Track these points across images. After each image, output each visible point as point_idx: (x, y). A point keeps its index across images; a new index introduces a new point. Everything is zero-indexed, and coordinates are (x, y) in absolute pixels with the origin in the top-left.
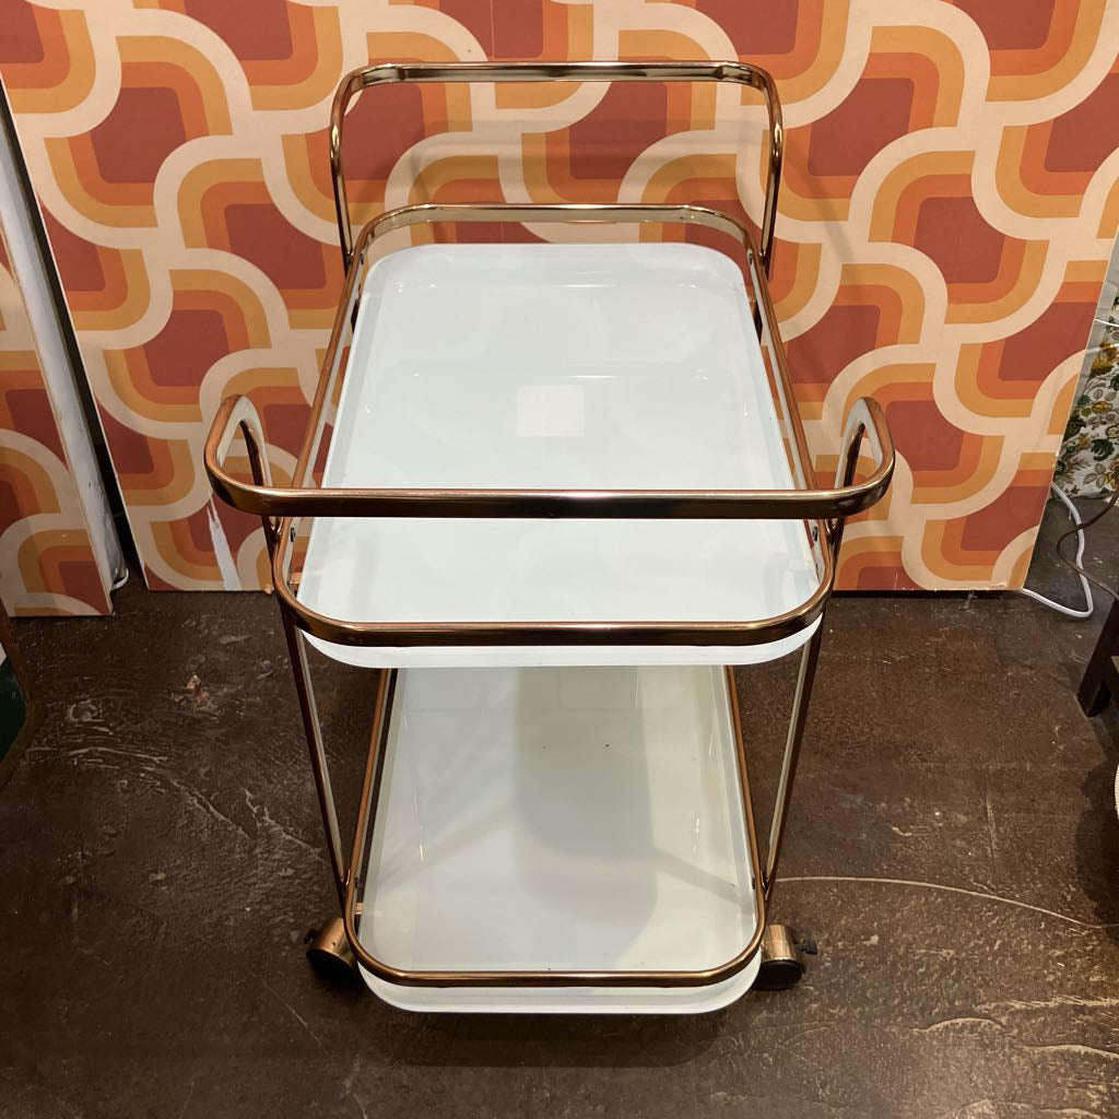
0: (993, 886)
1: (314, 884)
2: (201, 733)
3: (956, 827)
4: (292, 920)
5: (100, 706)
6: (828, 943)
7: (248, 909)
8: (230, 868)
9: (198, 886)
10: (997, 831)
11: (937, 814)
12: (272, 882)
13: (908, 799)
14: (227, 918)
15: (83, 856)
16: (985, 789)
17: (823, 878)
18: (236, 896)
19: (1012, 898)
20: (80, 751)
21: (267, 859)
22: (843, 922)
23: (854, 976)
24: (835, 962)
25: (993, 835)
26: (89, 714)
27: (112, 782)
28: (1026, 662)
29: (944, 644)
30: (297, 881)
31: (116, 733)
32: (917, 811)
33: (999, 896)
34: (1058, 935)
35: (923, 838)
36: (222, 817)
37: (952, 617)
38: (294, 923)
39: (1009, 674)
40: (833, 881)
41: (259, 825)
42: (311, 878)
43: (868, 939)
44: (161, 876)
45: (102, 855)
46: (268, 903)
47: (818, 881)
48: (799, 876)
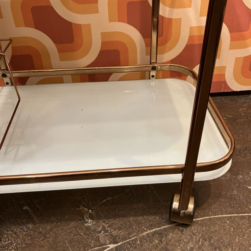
17: (220, 216)
29: (247, 110)
37: (246, 101)
40: (226, 217)
47: (218, 218)
48: (208, 216)
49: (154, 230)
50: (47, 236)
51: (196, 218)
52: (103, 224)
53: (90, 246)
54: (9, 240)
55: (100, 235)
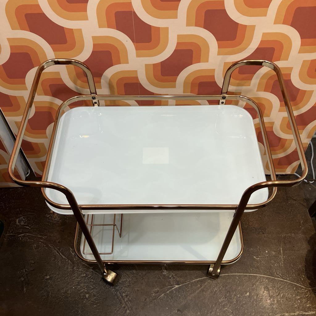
0: (282, 276)
1: (91, 279)
2: (56, 228)
3: (272, 256)
4: (86, 291)
5: (26, 219)
6: (235, 295)
7: (74, 287)
8: (67, 274)
9: (59, 280)
10: (283, 257)
11: (267, 252)
12: (80, 278)
13: (258, 247)
14: (68, 291)
15: (26, 271)
16: (280, 243)
17: (234, 274)
18: (70, 283)
19: (286, 279)
20: (22, 235)
21: (78, 271)
22: (239, 288)
23: (242, 306)
24: (237, 301)
25: (282, 259)
26: (23, 221)
27: (32, 245)
28: (294, 198)
30: (87, 278)
31: (31, 228)
32: (261, 251)
33: (283, 279)
34: (299, 292)
35: (262, 260)
36: (64, 257)
38: (87, 292)
39: (289, 203)
40: (237, 275)
41: (75, 259)
42: (91, 277)
43: (246, 294)
44: (48, 277)
45: (31, 270)
46: (79, 285)
47: (233, 275)
48: (228, 273)
49: (198, 279)
50: (144, 278)
51: (221, 274)
52: (173, 273)
53: (166, 285)
54: (125, 278)
55: (171, 280)
